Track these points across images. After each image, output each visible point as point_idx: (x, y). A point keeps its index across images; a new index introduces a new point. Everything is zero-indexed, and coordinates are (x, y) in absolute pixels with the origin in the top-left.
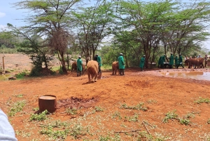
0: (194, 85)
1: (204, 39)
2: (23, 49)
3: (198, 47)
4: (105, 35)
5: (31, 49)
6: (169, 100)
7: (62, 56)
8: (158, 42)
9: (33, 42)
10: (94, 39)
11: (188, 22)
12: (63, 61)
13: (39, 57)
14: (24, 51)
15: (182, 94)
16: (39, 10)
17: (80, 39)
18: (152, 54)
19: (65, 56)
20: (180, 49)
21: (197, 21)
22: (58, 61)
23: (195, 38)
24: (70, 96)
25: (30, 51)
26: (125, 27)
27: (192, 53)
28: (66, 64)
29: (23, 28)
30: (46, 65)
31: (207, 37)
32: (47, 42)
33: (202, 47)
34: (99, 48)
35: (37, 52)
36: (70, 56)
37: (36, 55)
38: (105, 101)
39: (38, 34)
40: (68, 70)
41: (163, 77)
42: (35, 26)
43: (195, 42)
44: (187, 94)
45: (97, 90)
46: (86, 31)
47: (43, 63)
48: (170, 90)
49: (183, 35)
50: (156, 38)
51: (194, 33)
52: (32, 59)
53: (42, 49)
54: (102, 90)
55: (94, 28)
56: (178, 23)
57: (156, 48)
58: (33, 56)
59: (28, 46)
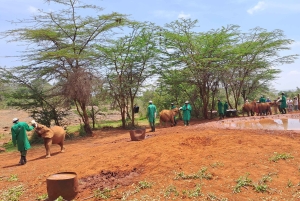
0: (266, 138)
1: (271, 78)
2: (17, 101)
3: (265, 88)
4: (147, 77)
5: (32, 101)
6: (239, 161)
7: (83, 108)
8: (216, 84)
9: (34, 90)
10: (131, 82)
11: (250, 57)
12: (85, 116)
13: (45, 113)
14: (19, 105)
15: (254, 150)
16: (44, 42)
17: (110, 82)
18: (211, 99)
19: (89, 108)
20: (244, 92)
21: (260, 56)
22: (77, 117)
23: (260, 77)
24: (99, 169)
25: (30, 104)
26: (173, 64)
27: (259, 96)
28: (90, 120)
29: (18, 68)
31: (274, 75)
32: (59, 90)
33: (270, 88)
34: (140, 94)
35: (42, 105)
36: (96, 108)
37: (40, 109)
38: (153, 172)
39: (44, 77)
40: (95, 129)
41: (228, 129)
42: (38, 66)
43: (261, 82)
44: (260, 150)
45: (141, 156)
46: (119, 71)
47: (53, 122)
48: (239, 146)
49: (246, 74)
50: (213, 78)
51: (259, 71)
52: (33, 116)
53: (50, 101)
54: (148, 155)
55: (131, 67)
56: (238, 58)
57: (215, 91)
58: (35, 112)
59: (27, 97)
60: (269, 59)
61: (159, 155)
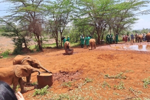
4: (69, 22)
5: (13, 33)
6: (137, 69)
7: (38, 37)
12: (39, 42)
17: (50, 24)
25: (12, 35)
30: (26, 45)
35: (18, 35)
37: (17, 37)
38: (89, 73)
47: (23, 44)
52: (14, 41)
55: (61, 16)
58: (15, 39)
59: (11, 31)
60: (135, 12)
61: (89, 64)
